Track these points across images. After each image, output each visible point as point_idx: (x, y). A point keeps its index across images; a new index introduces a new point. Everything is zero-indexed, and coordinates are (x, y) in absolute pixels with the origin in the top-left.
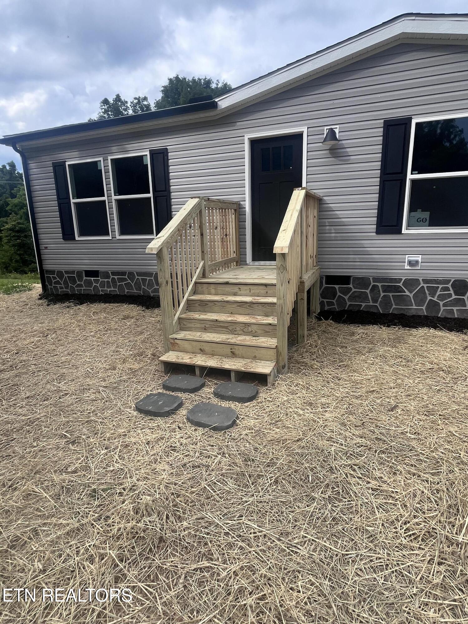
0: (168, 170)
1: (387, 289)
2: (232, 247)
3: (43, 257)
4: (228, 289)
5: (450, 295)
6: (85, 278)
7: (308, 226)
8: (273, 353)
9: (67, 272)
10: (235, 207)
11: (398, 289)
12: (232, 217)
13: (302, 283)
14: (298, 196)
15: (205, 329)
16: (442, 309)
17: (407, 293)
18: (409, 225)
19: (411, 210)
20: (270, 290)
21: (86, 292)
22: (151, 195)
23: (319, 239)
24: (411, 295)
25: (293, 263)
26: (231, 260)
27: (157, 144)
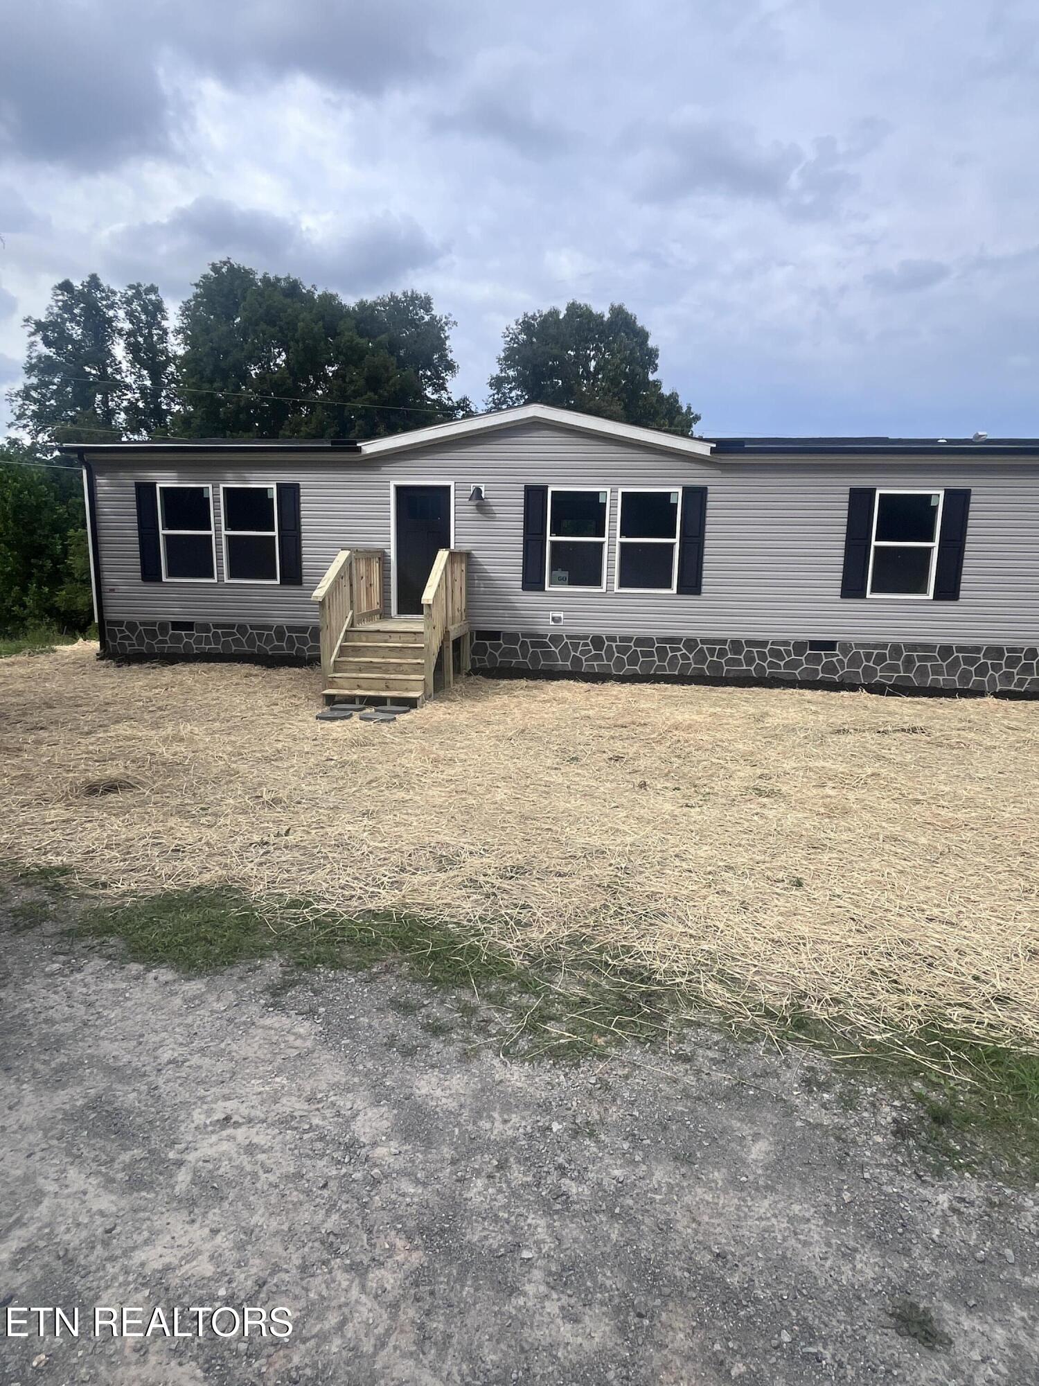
0: (299, 507)
1: (534, 645)
2: (376, 598)
3: (106, 602)
4: (379, 636)
5: (590, 651)
6: (171, 632)
7: (454, 581)
8: (421, 684)
9: (143, 624)
10: (379, 555)
11: (545, 645)
12: (376, 566)
13: (446, 633)
14: (442, 555)
15: (360, 671)
16: (585, 664)
17: (553, 649)
18: (551, 583)
19: (553, 568)
20: (418, 637)
21: (172, 650)
22: (275, 533)
23: (468, 593)
24: (557, 651)
25: (438, 616)
26: (376, 612)
27: (288, 477)
